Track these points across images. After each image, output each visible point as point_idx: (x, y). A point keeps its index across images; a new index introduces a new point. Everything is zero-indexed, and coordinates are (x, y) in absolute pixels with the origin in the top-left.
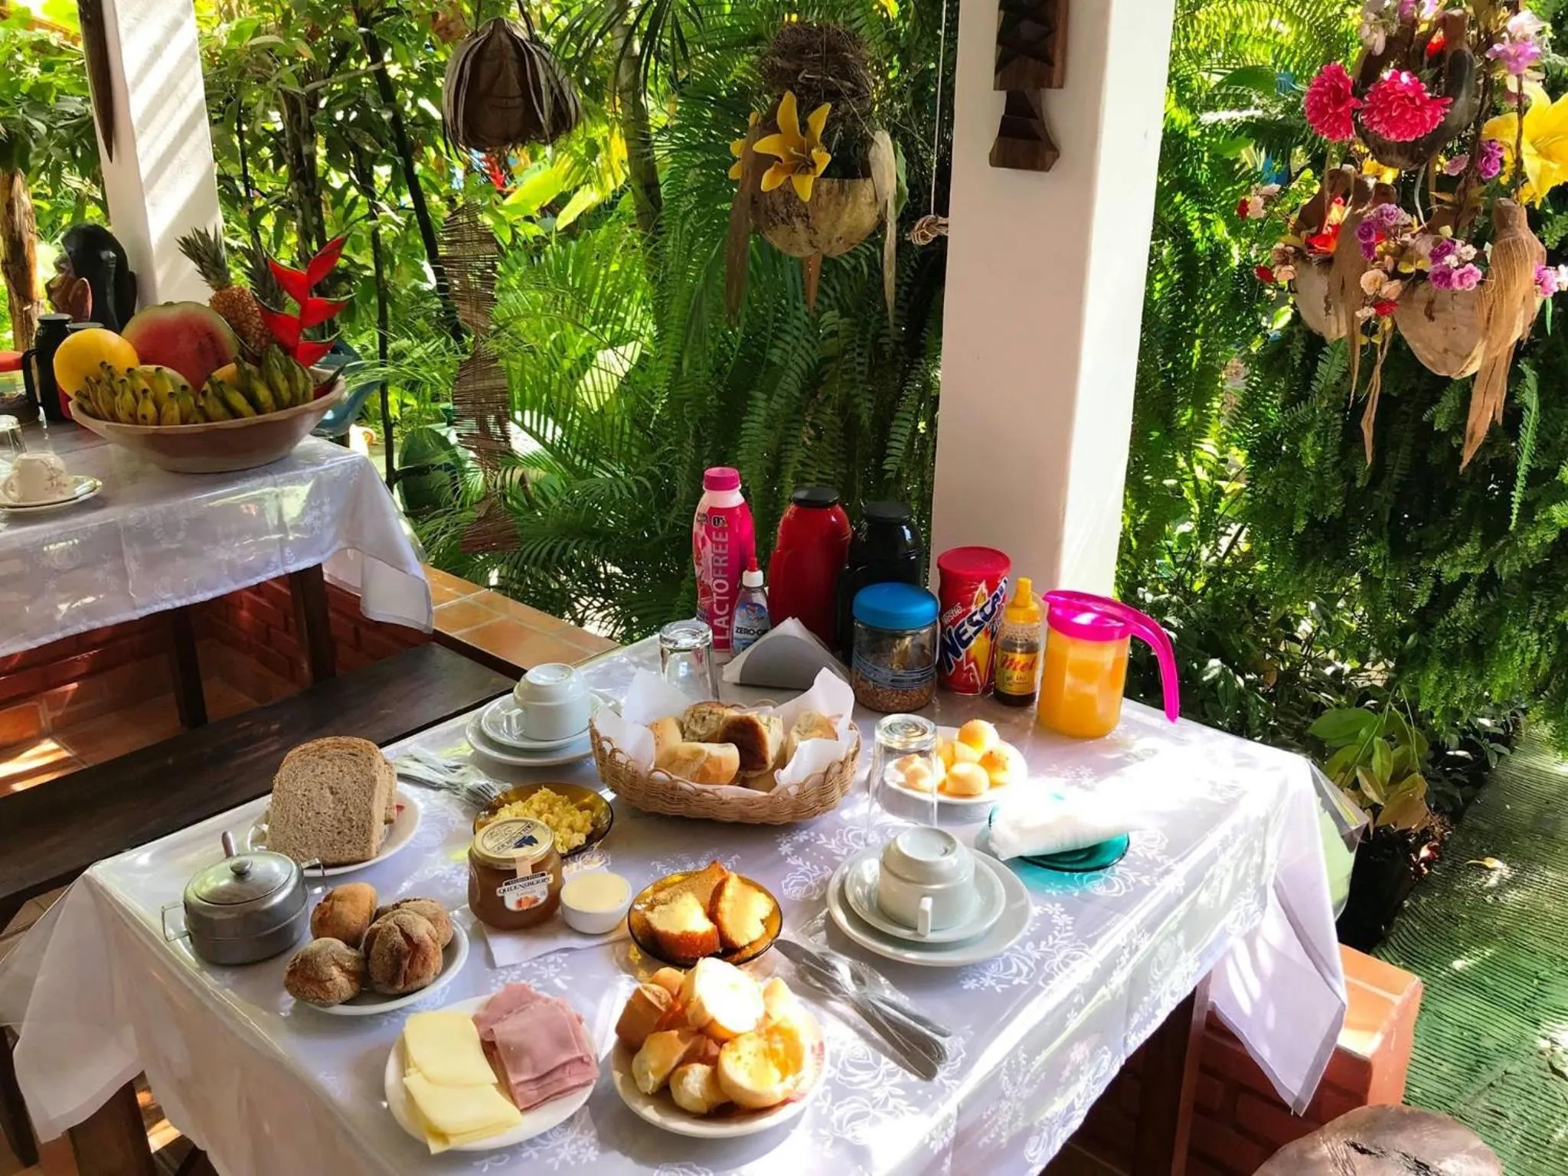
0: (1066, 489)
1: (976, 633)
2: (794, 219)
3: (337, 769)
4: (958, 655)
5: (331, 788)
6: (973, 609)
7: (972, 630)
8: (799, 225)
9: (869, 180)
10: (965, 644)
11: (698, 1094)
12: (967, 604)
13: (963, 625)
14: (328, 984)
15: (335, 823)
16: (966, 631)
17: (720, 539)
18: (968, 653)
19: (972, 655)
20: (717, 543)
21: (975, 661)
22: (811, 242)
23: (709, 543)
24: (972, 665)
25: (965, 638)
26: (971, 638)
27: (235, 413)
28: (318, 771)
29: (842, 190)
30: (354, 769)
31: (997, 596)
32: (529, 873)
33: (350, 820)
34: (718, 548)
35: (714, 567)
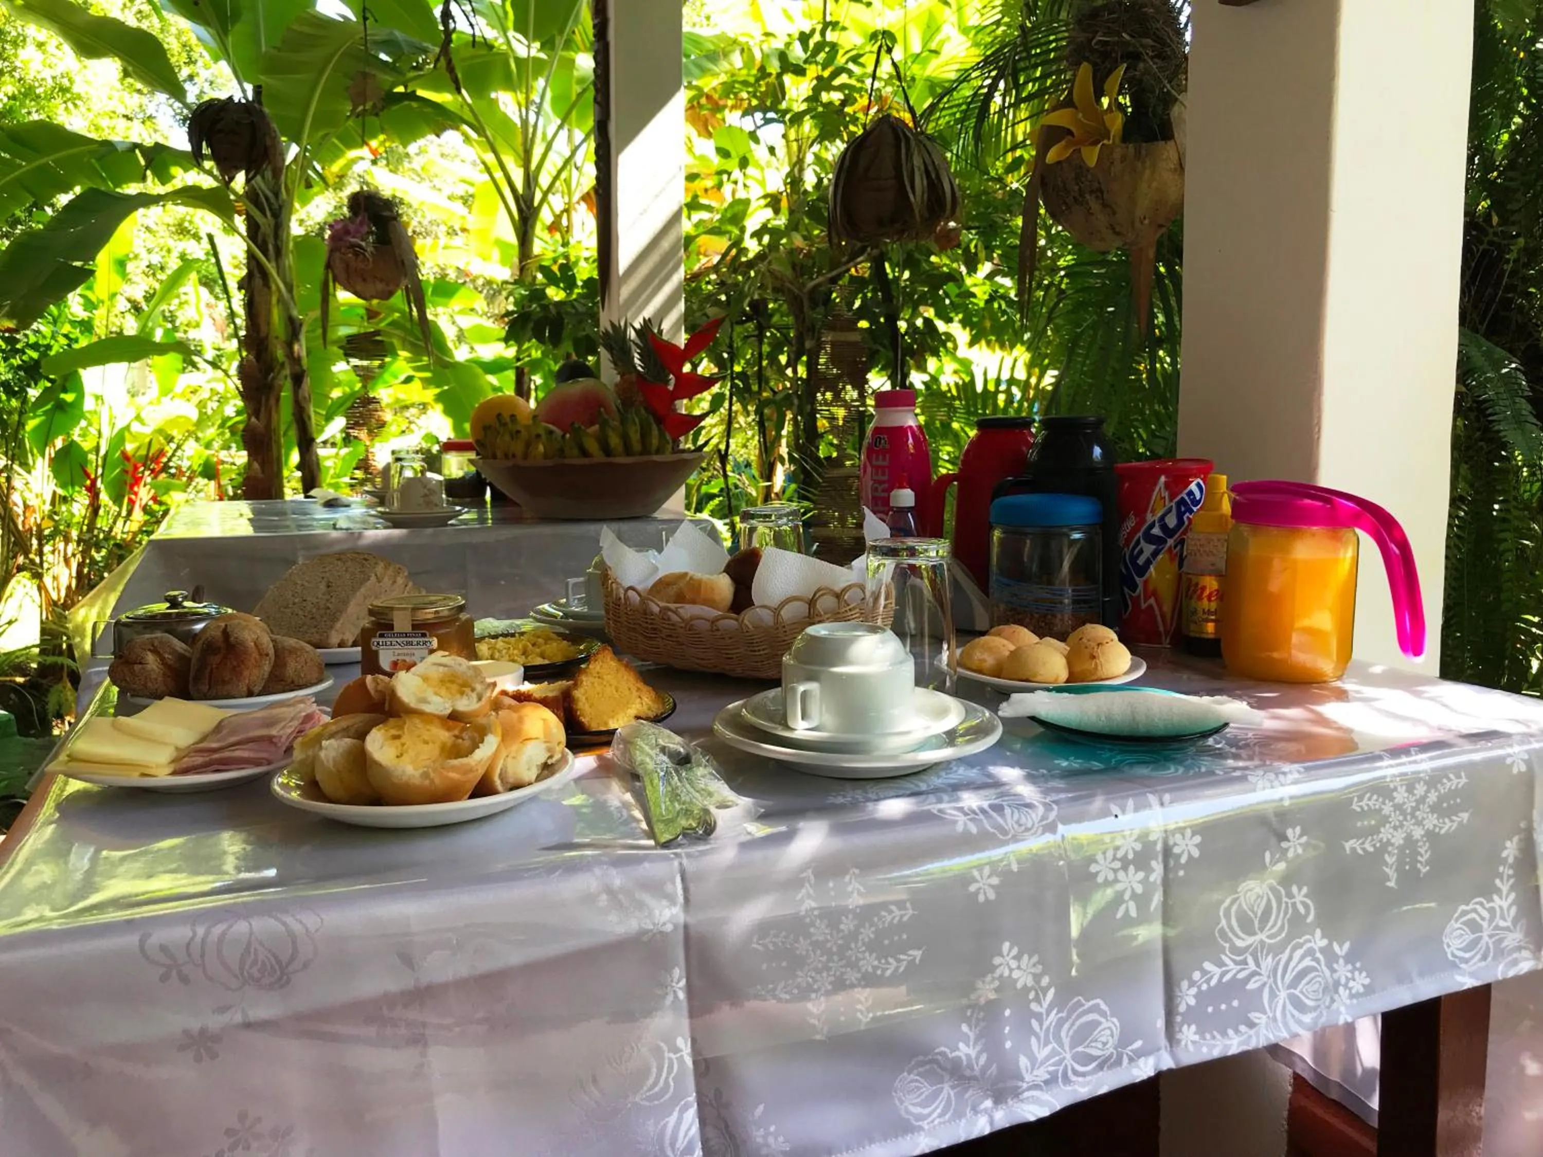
0: (1320, 395)
1: (1155, 554)
2: (1088, 196)
4: (1134, 587)
5: (328, 582)
6: (1150, 518)
7: (1149, 549)
8: (1095, 206)
9: (1171, 143)
10: (1142, 570)
11: (331, 765)
12: (1141, 514)
13: (1138, 543)
14: (137, 667)
15: (313, 610)
16: (1141, 551)
17: (880, 462)
18: (1146, 583)
19: (1151, 587)
20: (877, 467)
21: (1154, 594)
22: (1112, 227)
23: (869, 469)
24: (1152, 601)
25: (1141, 561)
26: (1148, 562)
27: (584, 453)
28: (328, 568)
29: (1138, 154)
30: (358, 570)
31: (1182, 502)
32: (409, 629)
34: (877, 474)
35: (873, 498)
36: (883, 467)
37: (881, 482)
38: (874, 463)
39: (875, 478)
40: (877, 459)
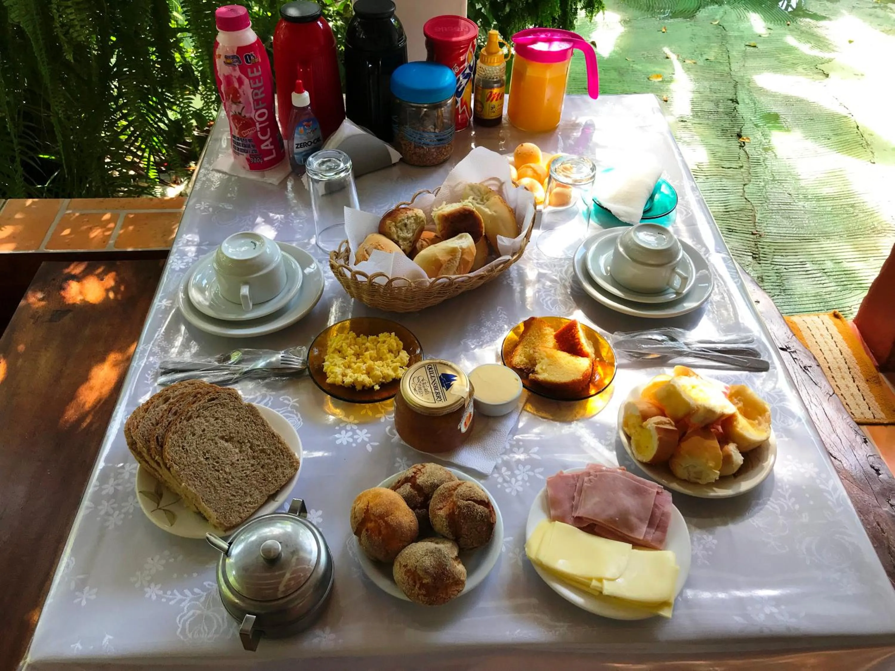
1: (466, 83)
3: (212, 420)
4: (457, 104)
5: (222, 438)
6: (466, 65)
10: (460, 94)
12: (461, 63)
13: (459, 80)
15: (252, 462)
17: (256, 74)
18: (462, 100)
19: (464, 101)
20: (254, 78)
23: (246, 81)
28: (199, 432)
30: (226, 411)
33: (263, 451)
34: (255, 83)
35: (255, 100)
36: (258, 77)
37: (258, 88)
38: (251, 75)
39: (253, 86)
40: (252, 72)
